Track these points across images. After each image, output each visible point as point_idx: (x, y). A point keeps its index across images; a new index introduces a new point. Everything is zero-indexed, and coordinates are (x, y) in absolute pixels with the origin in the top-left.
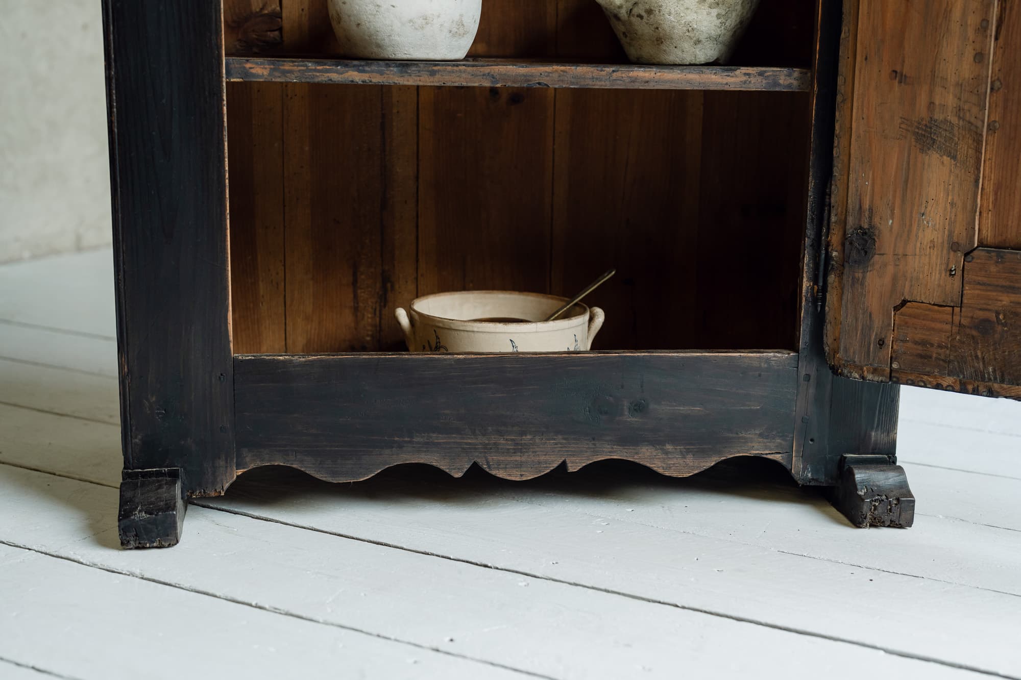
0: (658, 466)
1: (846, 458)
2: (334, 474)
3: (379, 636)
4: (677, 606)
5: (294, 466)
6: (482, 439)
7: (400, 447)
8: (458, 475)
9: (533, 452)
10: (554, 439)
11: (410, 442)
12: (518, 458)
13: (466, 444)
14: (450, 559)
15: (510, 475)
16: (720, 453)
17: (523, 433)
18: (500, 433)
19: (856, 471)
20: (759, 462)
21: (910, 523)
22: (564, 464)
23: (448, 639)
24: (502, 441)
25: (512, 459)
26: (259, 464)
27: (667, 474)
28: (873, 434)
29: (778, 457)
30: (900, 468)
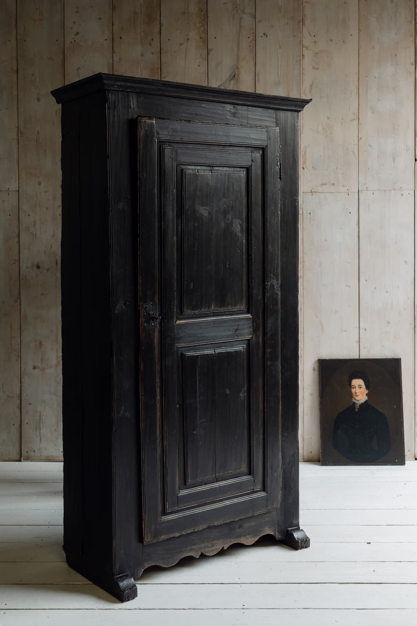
0: (245, 543)
1: (288, 530)
2: (167, 564)
3: (225, 609)
4: (281, 583)
5: (157, 565)
6: (203, 545)
7: (184, 552)
8: (198, 557)
9: (216, 546)
10: (221, 541)
11: (186, 550)
12: (212, 549)
13: (200, 547)
14: (210, 584)
15: (210, 554)
16: (259, 535)
17: (213, 541)
18: (208, 542)
19: (294, 533)
20: (268, 536)
21: (309, 547)
22: (223, 548)
23: (242, 605)
24: (208, 544)
25: (211, 549)
26: (149, 566)
27: (247, 545)
28: (294, 521)
29: (272, 533)
30: (302, 530)
